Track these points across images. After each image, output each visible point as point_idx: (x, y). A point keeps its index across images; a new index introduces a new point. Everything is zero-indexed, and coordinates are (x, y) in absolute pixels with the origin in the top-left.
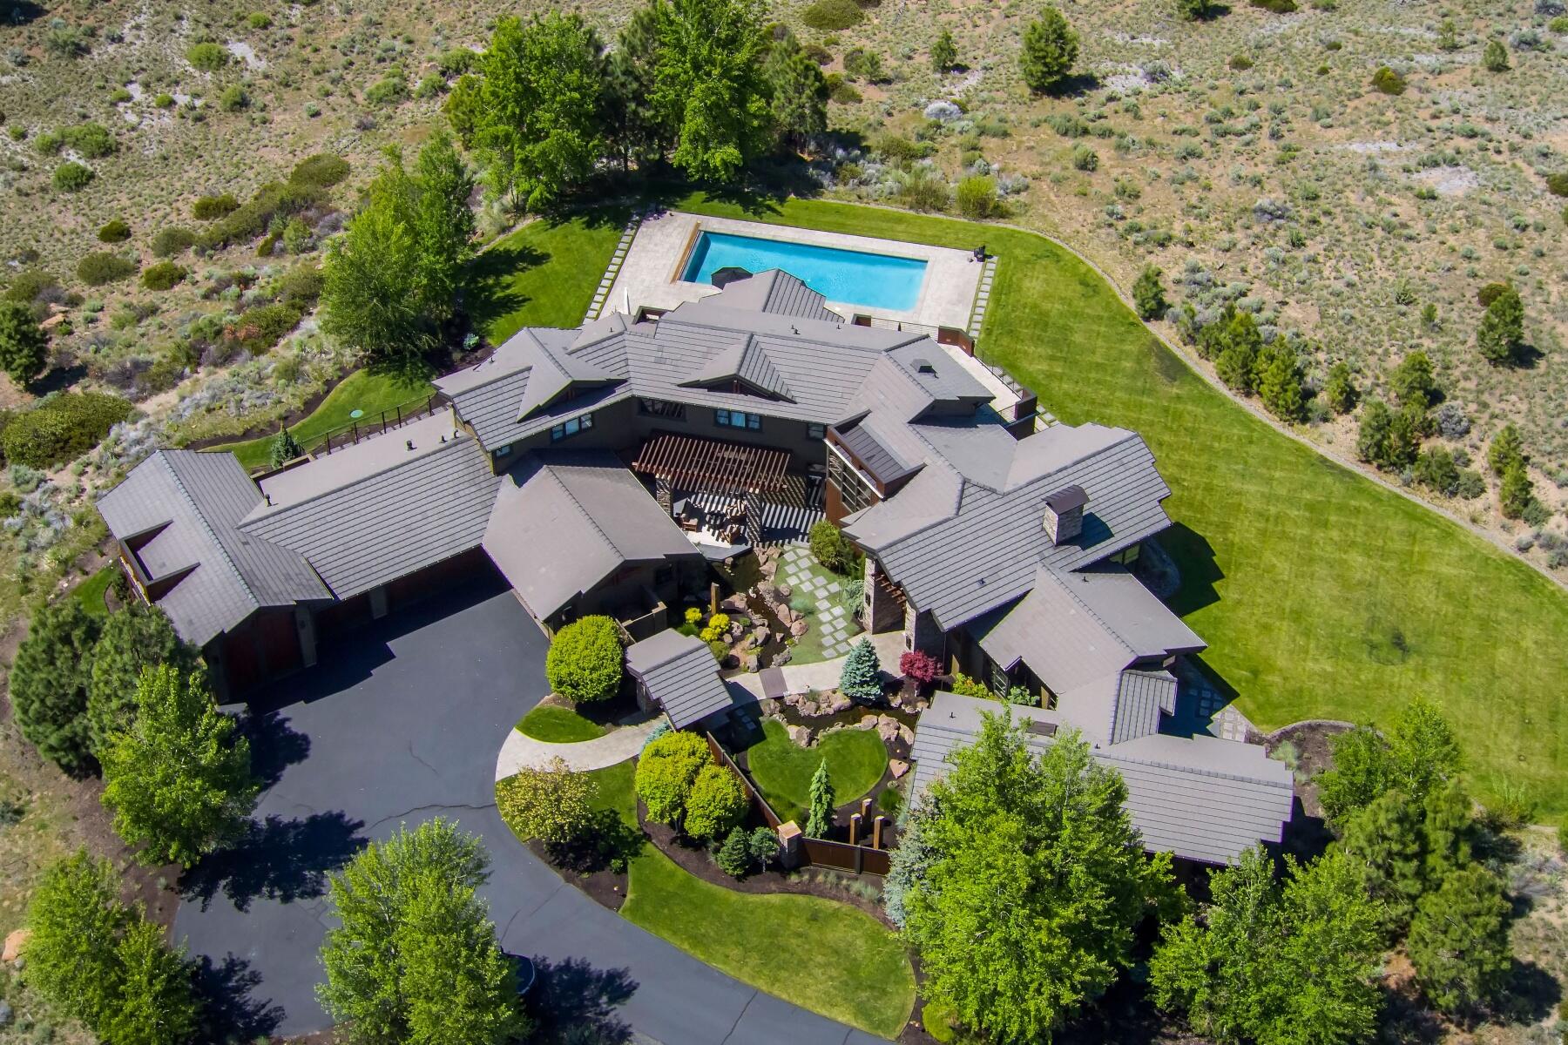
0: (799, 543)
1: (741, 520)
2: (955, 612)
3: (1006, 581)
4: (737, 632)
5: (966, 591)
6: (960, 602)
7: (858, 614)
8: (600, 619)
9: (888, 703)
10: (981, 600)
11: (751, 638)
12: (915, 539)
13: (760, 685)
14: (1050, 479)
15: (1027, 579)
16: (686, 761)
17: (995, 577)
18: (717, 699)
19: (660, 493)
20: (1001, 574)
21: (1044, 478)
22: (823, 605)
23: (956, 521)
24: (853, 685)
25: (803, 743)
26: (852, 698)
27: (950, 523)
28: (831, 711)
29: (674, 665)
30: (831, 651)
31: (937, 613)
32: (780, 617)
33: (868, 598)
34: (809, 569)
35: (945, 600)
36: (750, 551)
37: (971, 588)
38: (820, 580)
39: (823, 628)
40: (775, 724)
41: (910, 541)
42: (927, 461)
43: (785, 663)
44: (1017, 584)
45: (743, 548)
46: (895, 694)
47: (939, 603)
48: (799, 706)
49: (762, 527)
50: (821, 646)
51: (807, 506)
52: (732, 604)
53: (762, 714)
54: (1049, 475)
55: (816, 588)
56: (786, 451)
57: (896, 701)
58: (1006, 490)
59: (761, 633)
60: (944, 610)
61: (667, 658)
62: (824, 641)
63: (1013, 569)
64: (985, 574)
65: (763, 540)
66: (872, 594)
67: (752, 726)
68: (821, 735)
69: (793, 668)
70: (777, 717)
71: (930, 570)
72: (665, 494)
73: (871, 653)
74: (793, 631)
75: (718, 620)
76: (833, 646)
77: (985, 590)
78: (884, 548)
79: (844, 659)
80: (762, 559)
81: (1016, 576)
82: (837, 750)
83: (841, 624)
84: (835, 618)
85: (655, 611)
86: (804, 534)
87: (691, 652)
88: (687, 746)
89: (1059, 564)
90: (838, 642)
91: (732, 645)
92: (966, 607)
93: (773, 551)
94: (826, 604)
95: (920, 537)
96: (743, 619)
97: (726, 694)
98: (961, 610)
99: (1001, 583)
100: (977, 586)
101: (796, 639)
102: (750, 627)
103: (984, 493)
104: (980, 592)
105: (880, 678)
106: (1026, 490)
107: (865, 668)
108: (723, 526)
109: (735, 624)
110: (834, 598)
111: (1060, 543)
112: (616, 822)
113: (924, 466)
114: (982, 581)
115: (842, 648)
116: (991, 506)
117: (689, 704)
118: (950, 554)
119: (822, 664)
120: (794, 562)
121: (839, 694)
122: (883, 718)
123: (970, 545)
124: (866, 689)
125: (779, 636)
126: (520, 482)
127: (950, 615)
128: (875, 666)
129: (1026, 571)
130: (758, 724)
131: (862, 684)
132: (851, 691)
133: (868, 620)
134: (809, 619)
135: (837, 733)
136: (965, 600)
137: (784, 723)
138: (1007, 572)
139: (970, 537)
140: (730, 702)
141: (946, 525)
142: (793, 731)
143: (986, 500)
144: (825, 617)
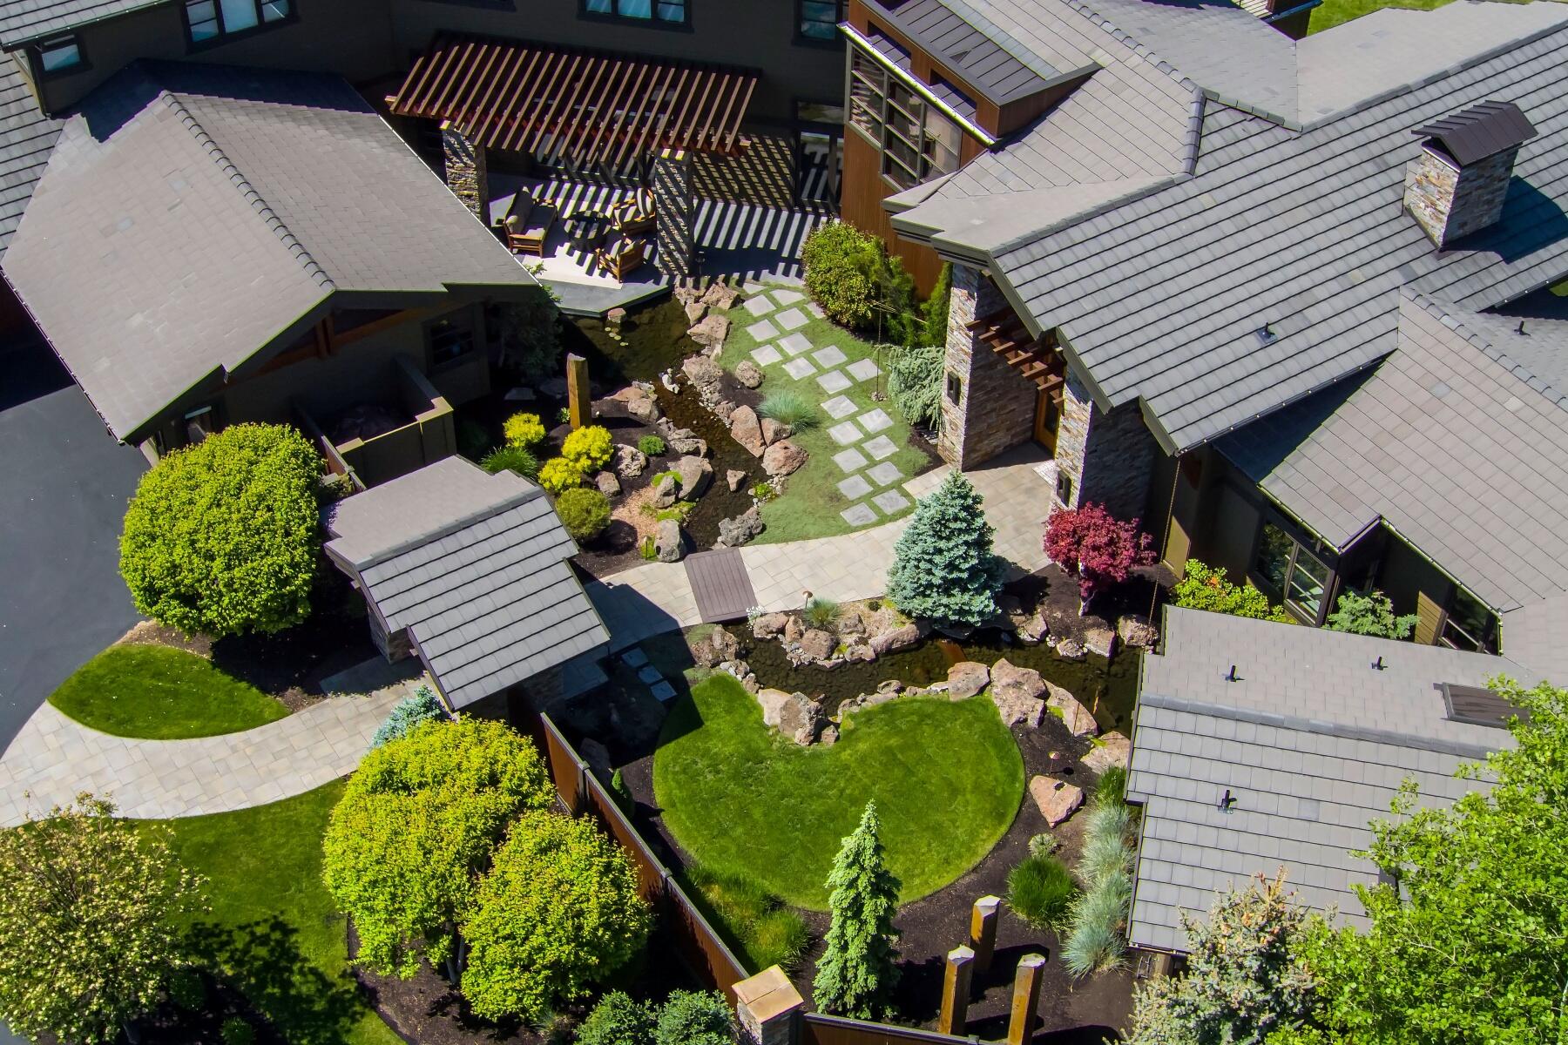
0: (779, 278)
1: (645, 231)
2: (1203, 407)
3: (1324, 330)
4: (631, 468)
5: (1226, 354)
6: (1213, 381)
7: (925, 426)
8: (264, 432)
9: (1013, 632)
10: (1267, 378)
11: (664, 482)
12: (1088, 229)
13: (687, 591)
14: (1411, 100)
15: (1378, 327)
16: (469, 802)
17: (1298, 322)
18: (567, 630)
19: (454, 166)
20: (1313, 315)
21: (1394, 95)
22: (838, 408)
23: (1191, 188)
24: (923, 591)
25: (799, 736)
26: (920, 620)
27: (1177, 193)
28: (868, 653)
29: (450, 543)
30: (862, 509)
31: (1156, 407)
32: (738, 433)
33: (954, 384)
34: (804, 331)
35: (1176, 377)
36: (667, 295)
37: (1240, 348)
38: (832, 355)
39: (839, 458)
40: (727, 687)
41: (1076, 234)
42: (1101, 57)
43: (750, 537)
44: (1354, 338)
45: (649, 288)
46: (1029, 611)
47: (1162, 383)
48: (786, 641)
49: (695, 247)
50: (837, 499)
51: (796, 204)
52: (621, 406)
53: (690, 661)
54: (1407, 90)
55: (821, 371)
56: (748, 74)
57: (1031, 628)
58: (1305, 120)
59: (689, 470)
60: (1173, 399)
61: (433, 526)
62: (844, 487)
63: (1339, 303)
64: (1273, 314)
65: (695, 273)
66: (964, 375)
67: (665, 692)
68: (844, 714)
69: (771, 549)
70: (729, 668)
71: (1133, 304)
72: (466, 169)
73: (972, 511)
74: (769, 466)
75: (584, 441)
76: (867, 499)
77: (1275, 352)
78: (1011, 249)
79: (901, 528)
80: (693, 311)
81: (1349, 319)
82: (889, 751)
83: (884, 448)
84: (869, 436)
85: (422, 418)
86: (790, 261)
87: (498, 512)
88: (476, 757)
89: (1454, 293)
90: (878, 490)
91: (619, 497)
92: (1230, 395)
93: (720, 294)
94: (847, 406)
95: (1102, 223)
96: (645, 439)
97: (593, 618)
98: (1216, 401)
99: (1313, 336)
100: (1253, 342)
101: (775, 484)
102: (664, 457)
103: (1254, 127)
104: (1263, 358)
105: (991, 572)
106: (1355, 122)
107: (955, 548)
108: (604, 242)
109: (627, 450)
110: (864, 392)
111: (1452, 244)
112: (285, 955)
113: (1096, 69)
114: (1266, 332)
115: (890, 502)
116: (1274, 155)
117: (489, 644)
118: (1180, 265)
119: (840, 540)
120: (768, 316)
121: (887, 612)
122: (1004, 672)
123: (1230, 245)
124: (958, 599)
125: (733, 478)
126: (101, 132)
127: (1191, 413)
128: (982, 544)
129: (1374, 308)
130: (682, 685)
131: (947, 587)
132: (917, 605)
133: (952, 438)
134: (808, 438)
135: (887, 708)
136: (1226, 375)
137: (748, 684)
138: (1326, 309)
139: (1228, 227)
140: (602, 636)
141: (1165, 198)
142: (772, 703)
143: (1258, 142)
144: (843, 434)
